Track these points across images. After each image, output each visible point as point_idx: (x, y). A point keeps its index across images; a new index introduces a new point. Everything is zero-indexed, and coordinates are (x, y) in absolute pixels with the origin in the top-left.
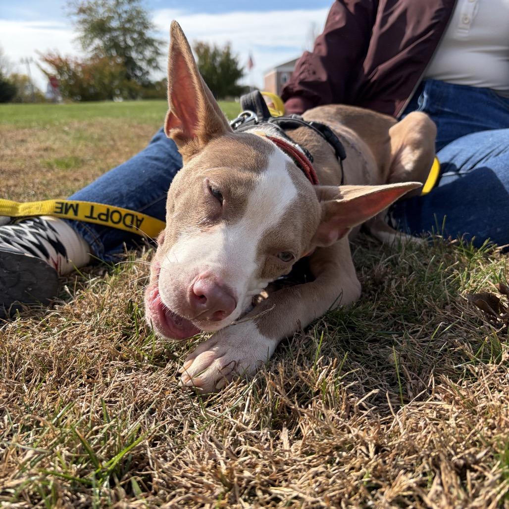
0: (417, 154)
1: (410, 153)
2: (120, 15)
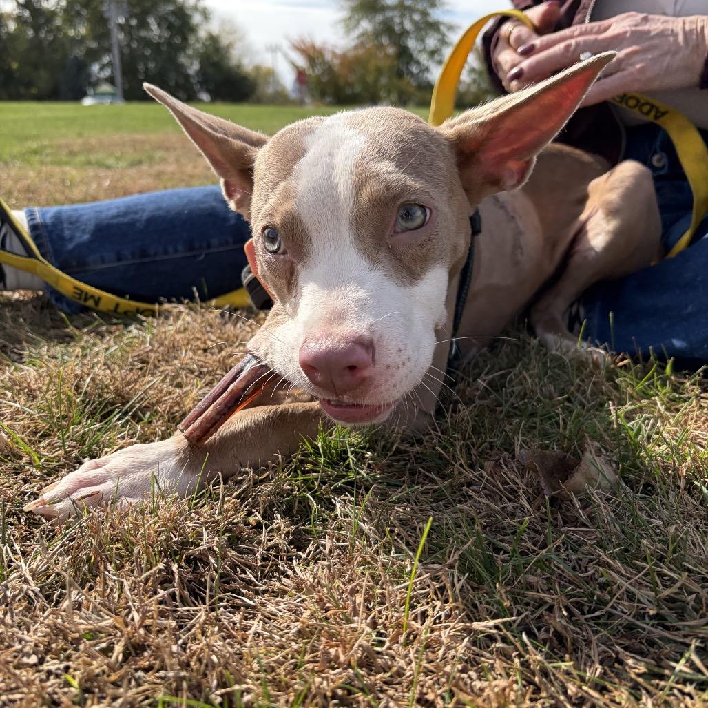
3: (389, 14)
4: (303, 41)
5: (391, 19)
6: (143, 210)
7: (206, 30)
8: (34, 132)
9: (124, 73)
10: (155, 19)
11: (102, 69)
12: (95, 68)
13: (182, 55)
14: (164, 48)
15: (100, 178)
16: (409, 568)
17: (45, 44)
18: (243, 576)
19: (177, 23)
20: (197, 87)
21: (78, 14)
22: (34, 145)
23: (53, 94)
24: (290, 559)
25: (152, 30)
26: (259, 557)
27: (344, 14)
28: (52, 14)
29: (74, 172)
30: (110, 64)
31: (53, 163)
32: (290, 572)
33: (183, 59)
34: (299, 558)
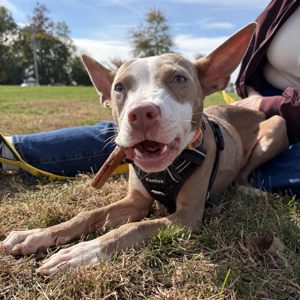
0: (271, 141)
1: (266, 140)
2: (156, 38)
3: (152, 49)
4: (116, 60)
5: (153, 51)
6: (64, 138)
7: (74, 55)
8: (4, 98)
9: (39, 73)
10: (53, 50)
11: (30, 71)
12: (27, 70)
13: (64, 65)
14: (57, 62)
15: (37, 119)
16: (212, 289)
17: (5, 60)
18: (139, 295)
19: (62, 52)
20: (71, 79)
21: (19, 48)
22: (6, 104)
23: (8, 82)
24: (156, 286)
25: (51, 55)
26: (144, 286)
27: (133, 49)
28: (8, 48)
29: (25, 116)
30: (33, 69)
31: (15, 112)
32: (157, 292)
33: (65, 67)
34: (159, 286)
